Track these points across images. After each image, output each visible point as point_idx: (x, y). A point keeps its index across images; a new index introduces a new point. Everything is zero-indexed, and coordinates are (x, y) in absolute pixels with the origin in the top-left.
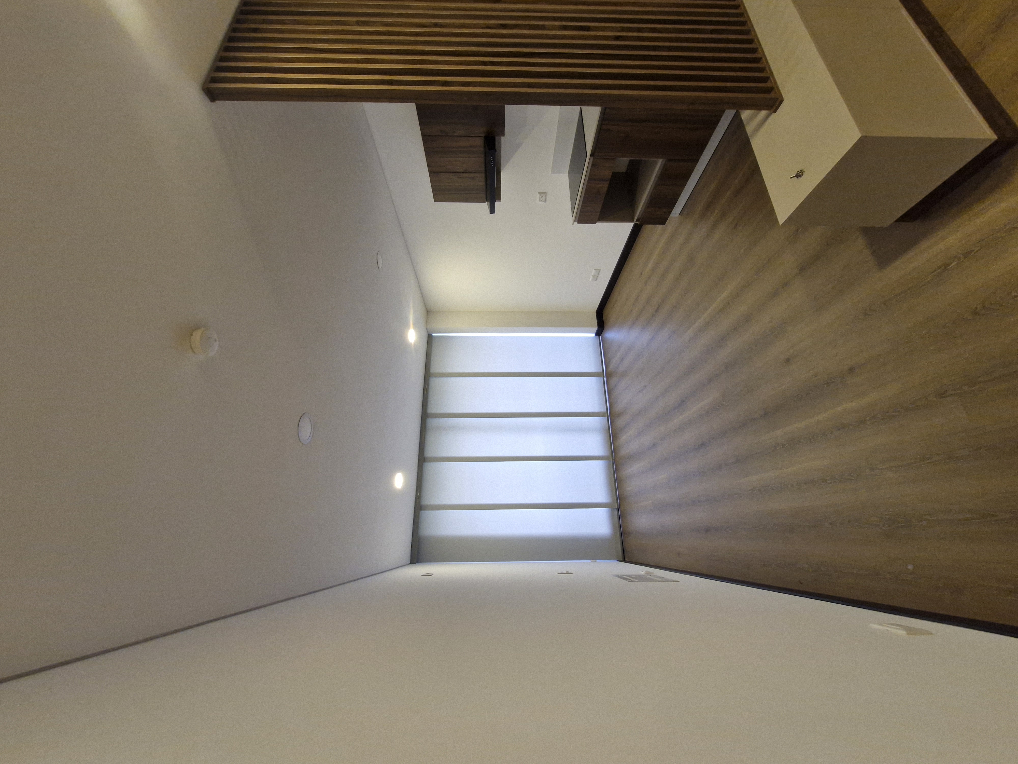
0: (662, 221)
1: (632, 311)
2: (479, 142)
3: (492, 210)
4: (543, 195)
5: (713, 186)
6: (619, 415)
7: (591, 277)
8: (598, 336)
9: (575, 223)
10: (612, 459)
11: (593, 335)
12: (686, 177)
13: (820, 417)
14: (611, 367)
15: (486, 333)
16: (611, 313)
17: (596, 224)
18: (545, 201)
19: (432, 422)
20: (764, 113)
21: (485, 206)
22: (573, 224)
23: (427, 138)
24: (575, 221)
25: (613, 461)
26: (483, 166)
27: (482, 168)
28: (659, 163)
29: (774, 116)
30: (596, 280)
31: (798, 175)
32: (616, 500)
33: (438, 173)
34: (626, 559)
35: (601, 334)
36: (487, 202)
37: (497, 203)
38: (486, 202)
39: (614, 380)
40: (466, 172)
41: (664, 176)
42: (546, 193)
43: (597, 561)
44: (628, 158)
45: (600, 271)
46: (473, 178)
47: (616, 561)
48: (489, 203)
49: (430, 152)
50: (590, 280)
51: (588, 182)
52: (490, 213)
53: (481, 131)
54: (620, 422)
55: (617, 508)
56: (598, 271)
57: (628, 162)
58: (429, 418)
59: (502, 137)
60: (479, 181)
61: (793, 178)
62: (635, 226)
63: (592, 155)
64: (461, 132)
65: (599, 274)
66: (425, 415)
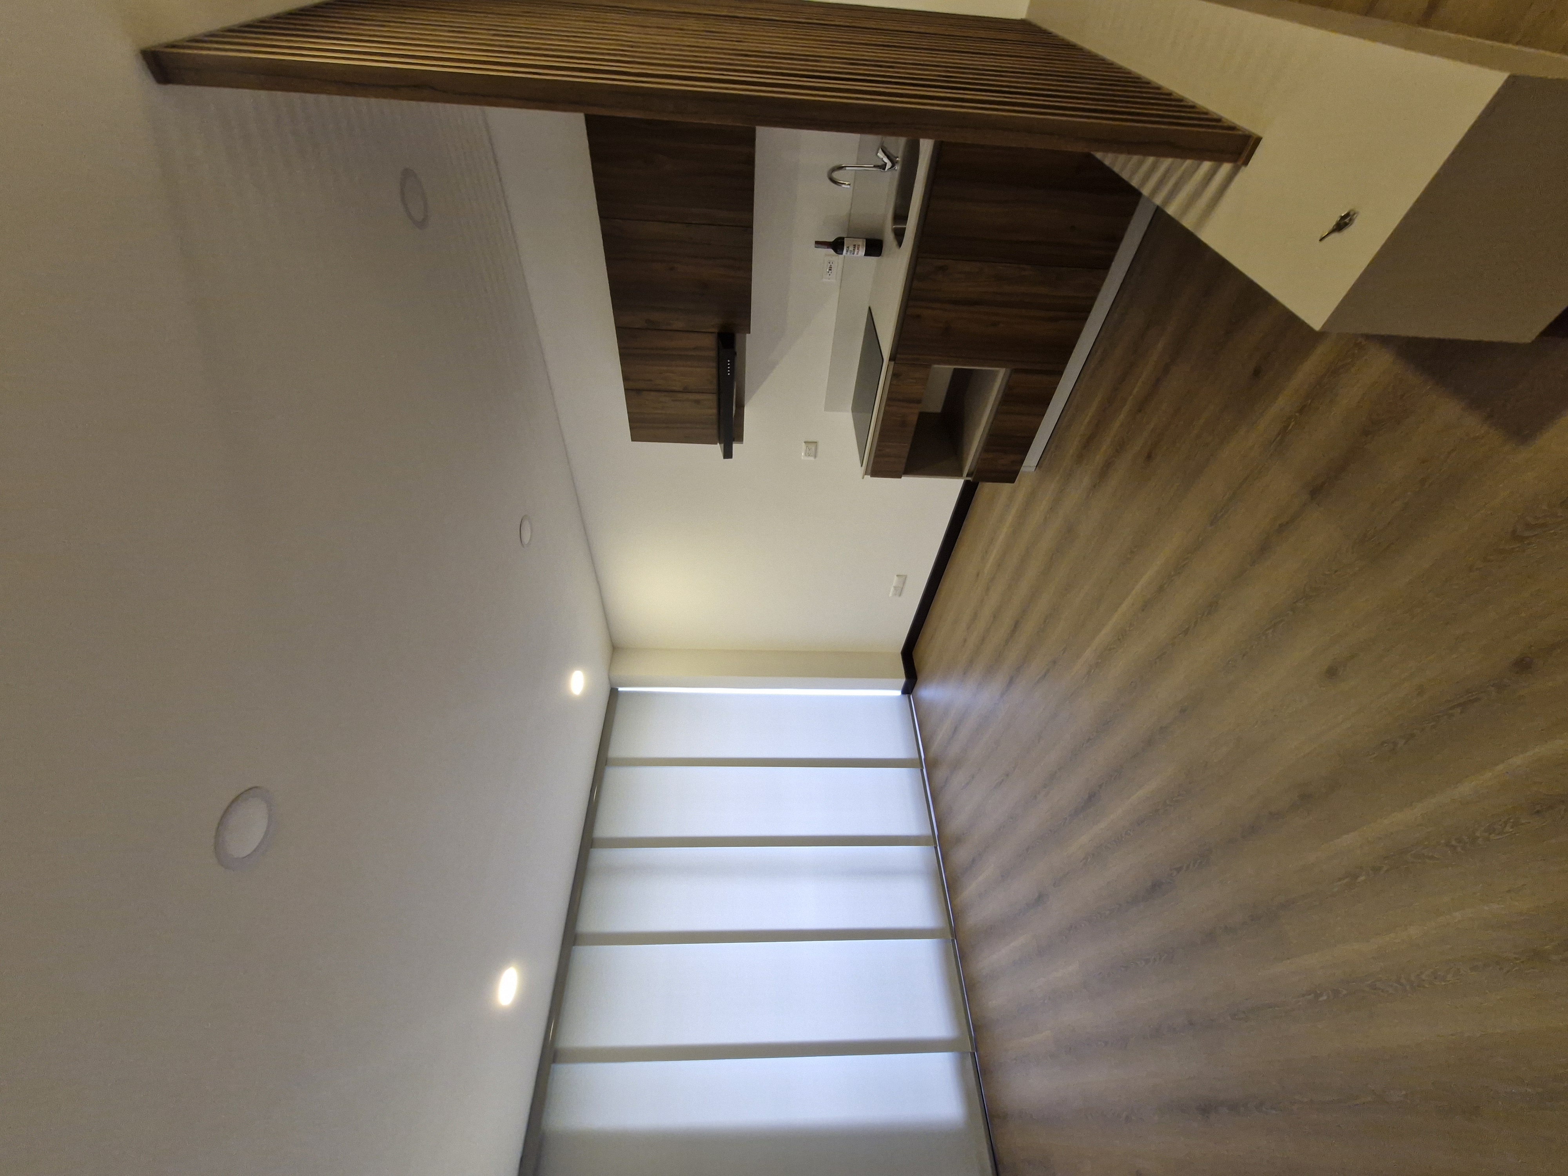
0: (1010, 476)
1: (965, 640)
2: (709, 341)
3: (728, 454)
4: (812, 445)
5: (1091, 411)
6: (958, 840)
7: (892, 589)
8: (907, 695)
9: (866, 476)
10: (952, 937)
11: (899, 693)
12: (1045, 401)
13: (1466, 789)
14: (935, 747)
15: (712, 687)
16: (927, 653)
17: (901, 478)
18: (815, 457)
19: (601, 857)
20: (1226, 168)
21: (717, 449)
22: (863, 478)
23: (624, 333)
24: (866, 473)
25: (953, 941)
26: (715, 381)
27: (714, 386)
28: (1000, 376)
29: (1245, 173)
30: (900, 595)
31: (1342, 225)
32: (967, 1033)
33: (639, 391)
35: (912, 692)
36: (720, 444)
37: (736, 446)
38: (718, 444)
39: (941, 774)
40: (686, 391)
41: (1008, 397)
42: (816, 442)
44: (950, 364)
45: (906, 578)
46: (697, 402)
48: (723, 445)
49: (626, 355)
50: (890, 595)
51: (887, 405)
52: (724, 458)
53: (712, 322)
54: (961, 855)
55: (971, 1051)
56: (903, 578)
57: (952, 370)
58: (595, 848)
59: (747, 335)
60: (708, 408)
61: (1326, 239)
62: (967, 484)
63: (892, 358)
64: (679, 325)
65: (904, 583)
66: (589, 842)
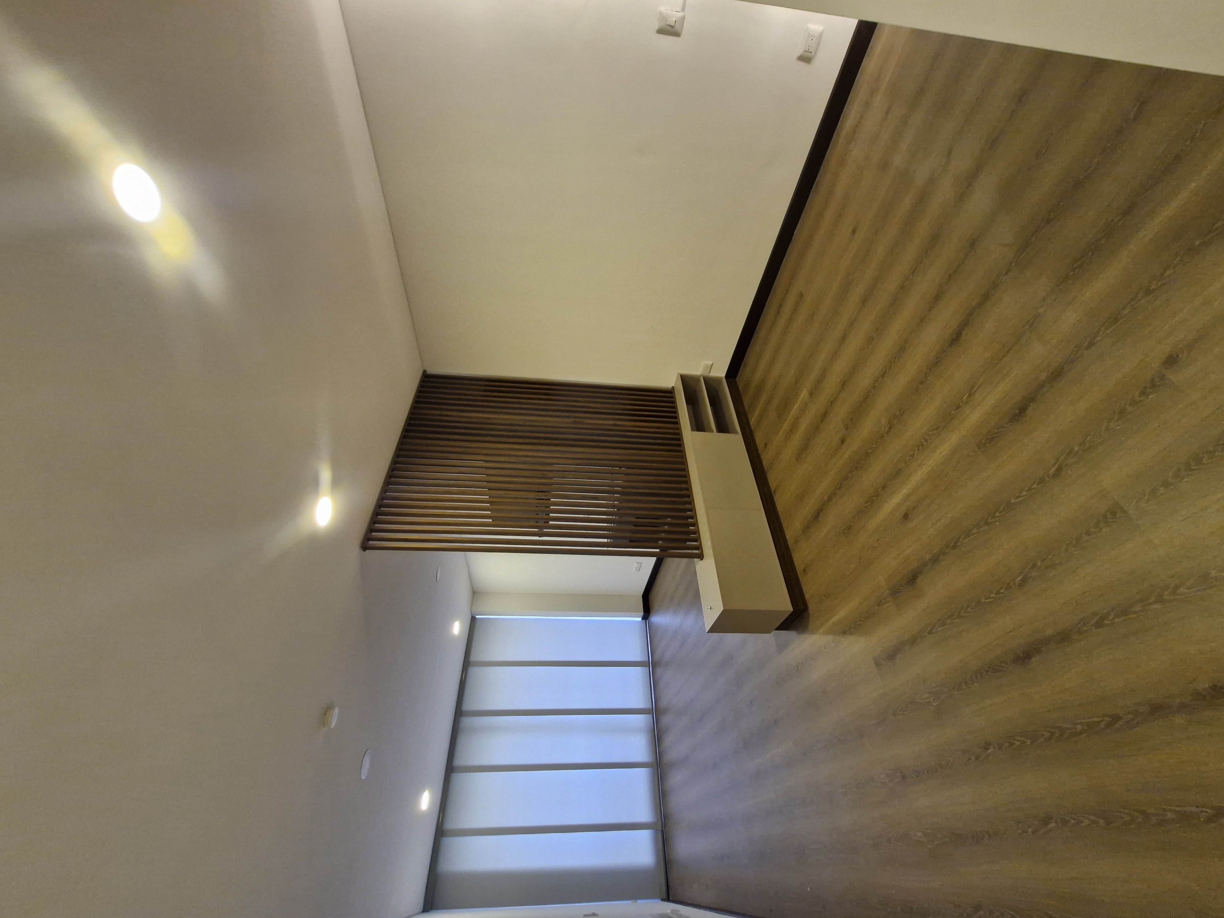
6: (666, 710)
8: (645, 620)
10: (657, 767)
11: (640, 619)
14: (657, 657)
16: (656, 597)
19: (466, 721)
25: (657, 769)
32: (659, 819)
34: (671, 898)
35: (648, 618)
43: (638, 901)
47: (660, 900)
54: (666, 720)
55: (660, 828)
58: (463, 716)
66: (459, 713)
